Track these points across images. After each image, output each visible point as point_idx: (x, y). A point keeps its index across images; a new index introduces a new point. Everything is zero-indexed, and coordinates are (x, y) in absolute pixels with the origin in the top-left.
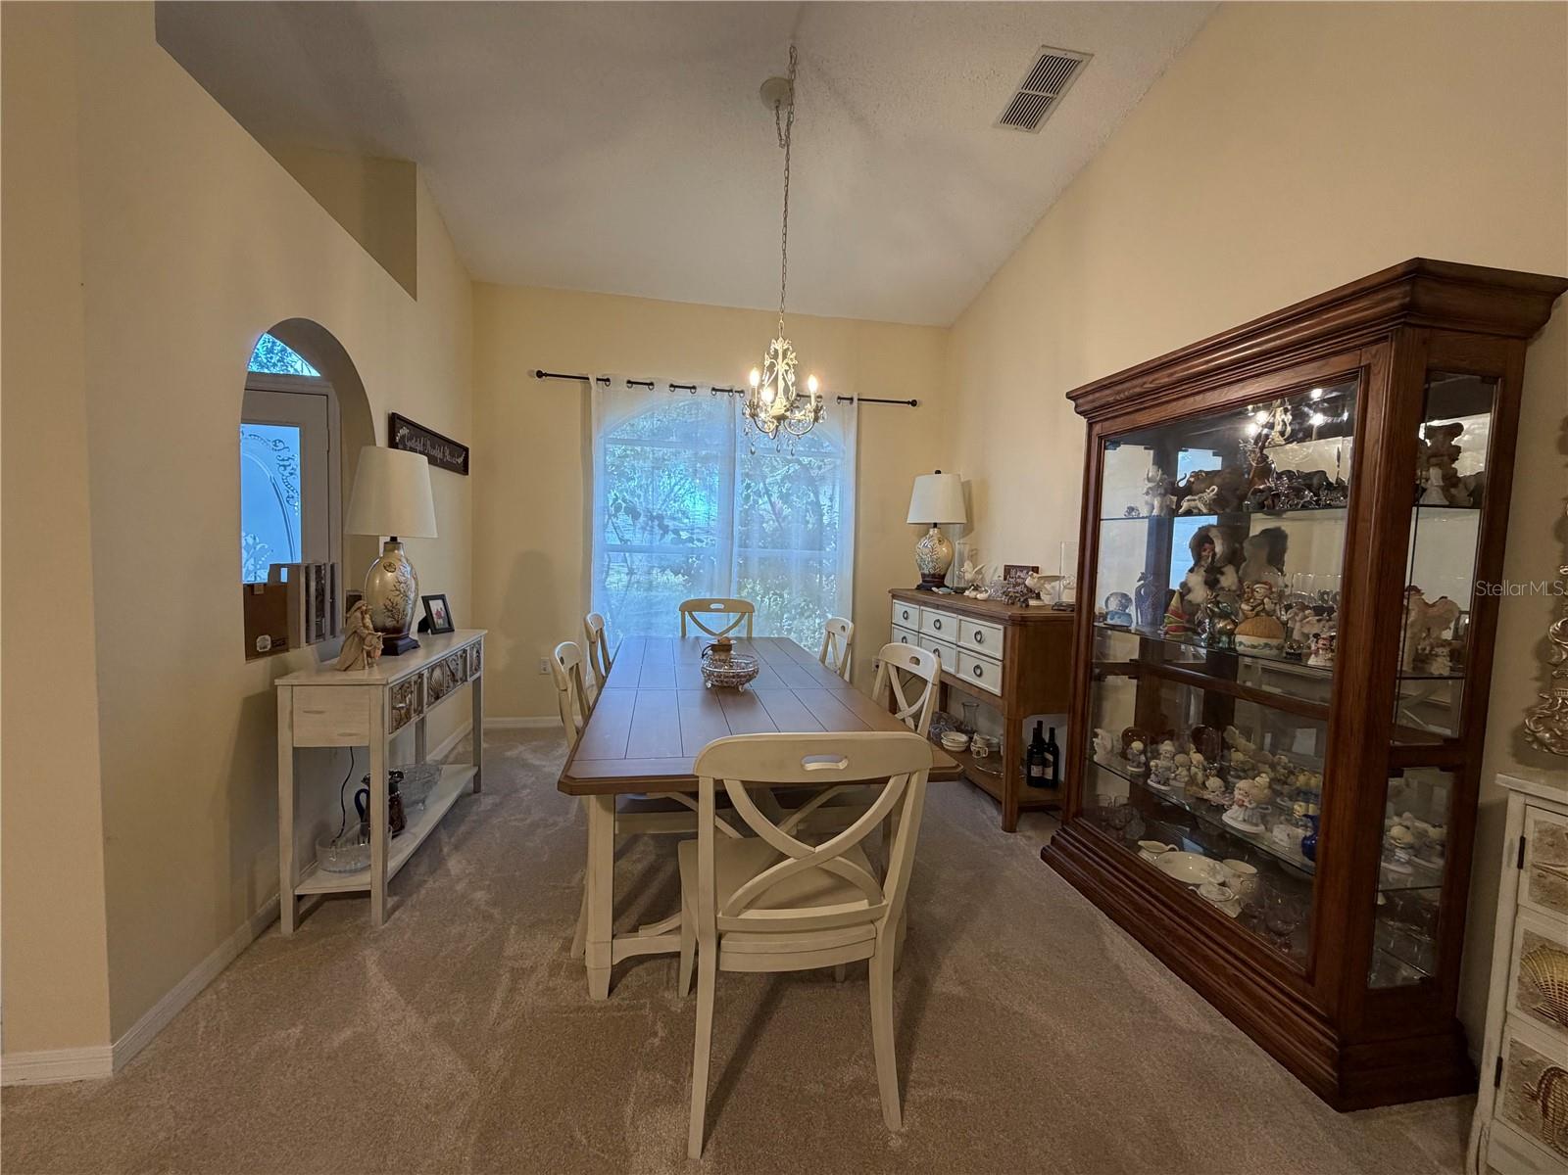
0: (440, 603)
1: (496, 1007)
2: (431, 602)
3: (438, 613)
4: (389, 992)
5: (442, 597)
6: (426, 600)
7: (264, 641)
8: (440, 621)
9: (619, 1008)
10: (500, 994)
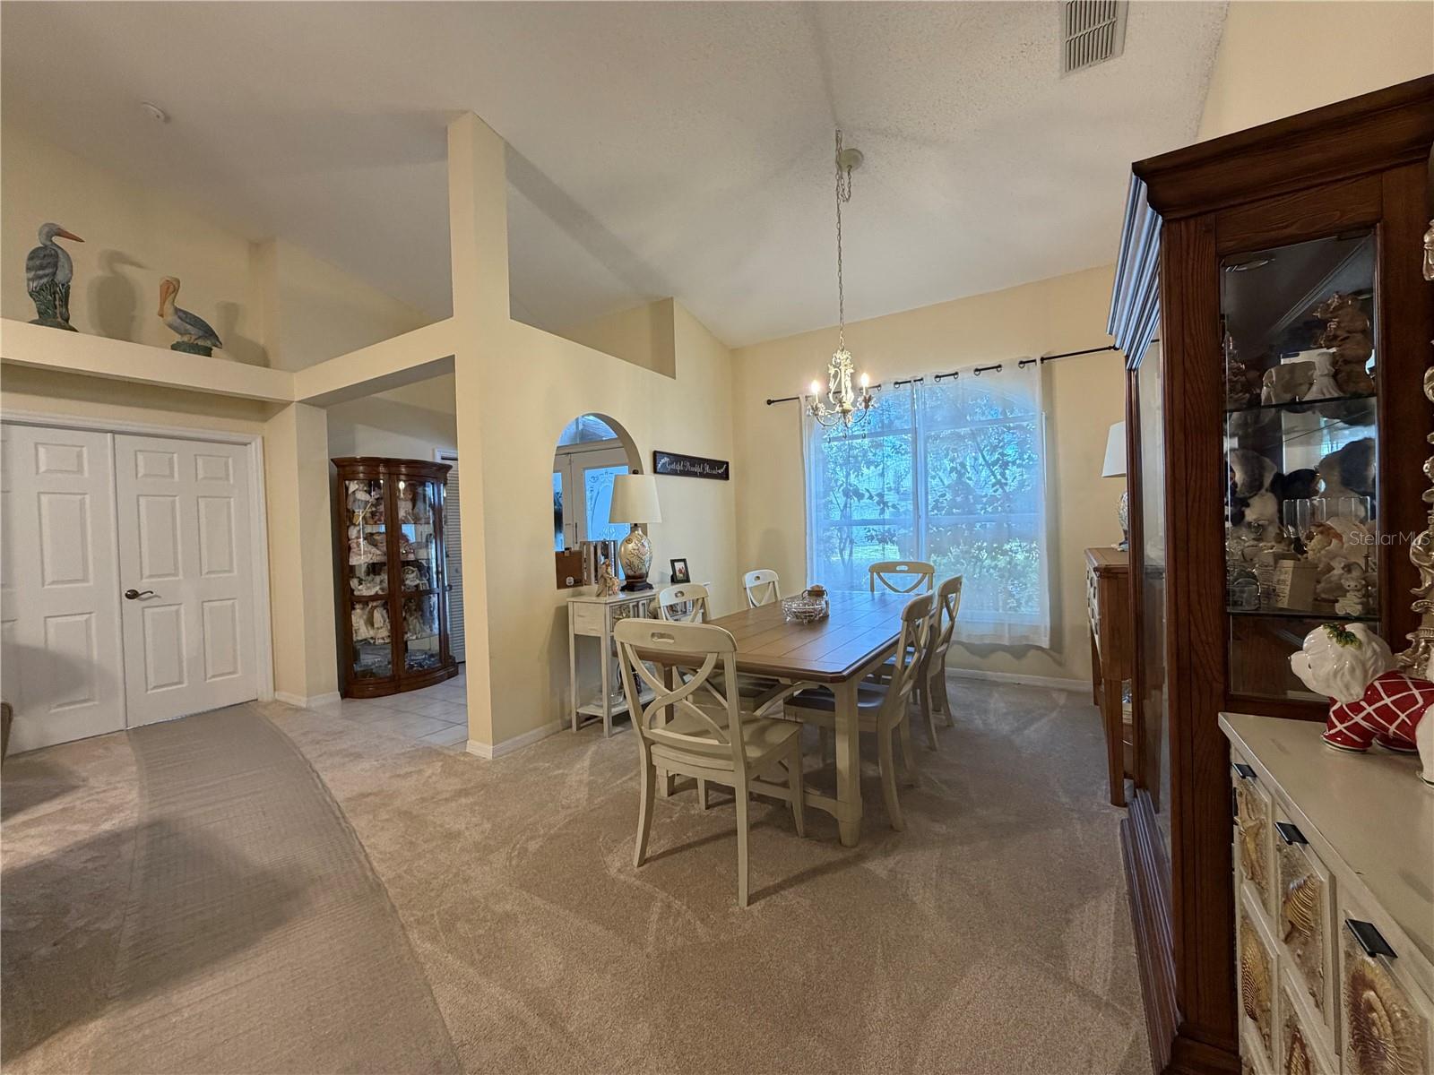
0: (682, 564)
1: (618, 782)
2: (676, 564)
3: (680, 571)
4: (587, 763)
5: (684, 560)
6: (673, 562)
7: (570, 580)
8: (681, 575)
9: (668, 801)
10: (624, 779)
